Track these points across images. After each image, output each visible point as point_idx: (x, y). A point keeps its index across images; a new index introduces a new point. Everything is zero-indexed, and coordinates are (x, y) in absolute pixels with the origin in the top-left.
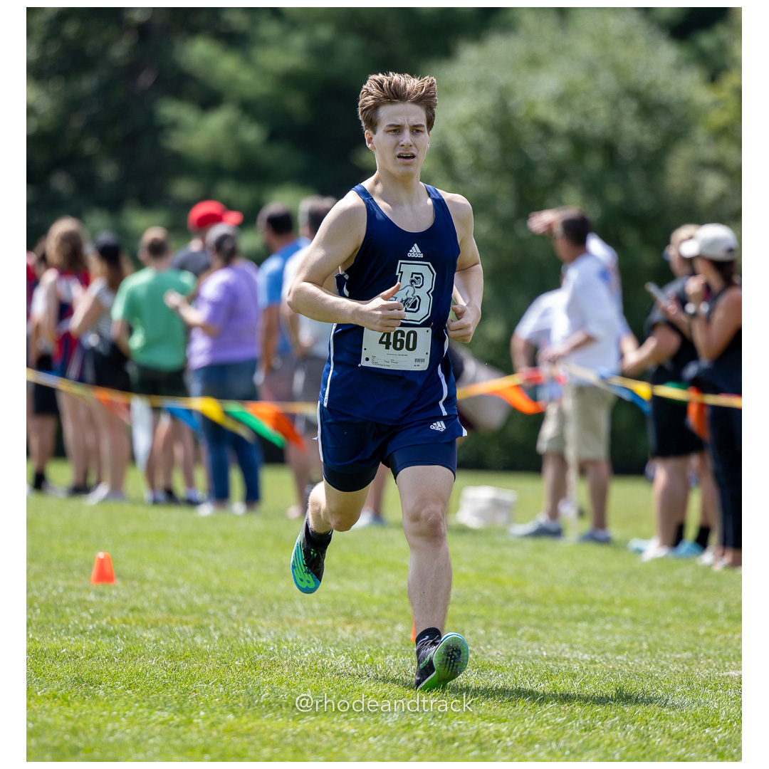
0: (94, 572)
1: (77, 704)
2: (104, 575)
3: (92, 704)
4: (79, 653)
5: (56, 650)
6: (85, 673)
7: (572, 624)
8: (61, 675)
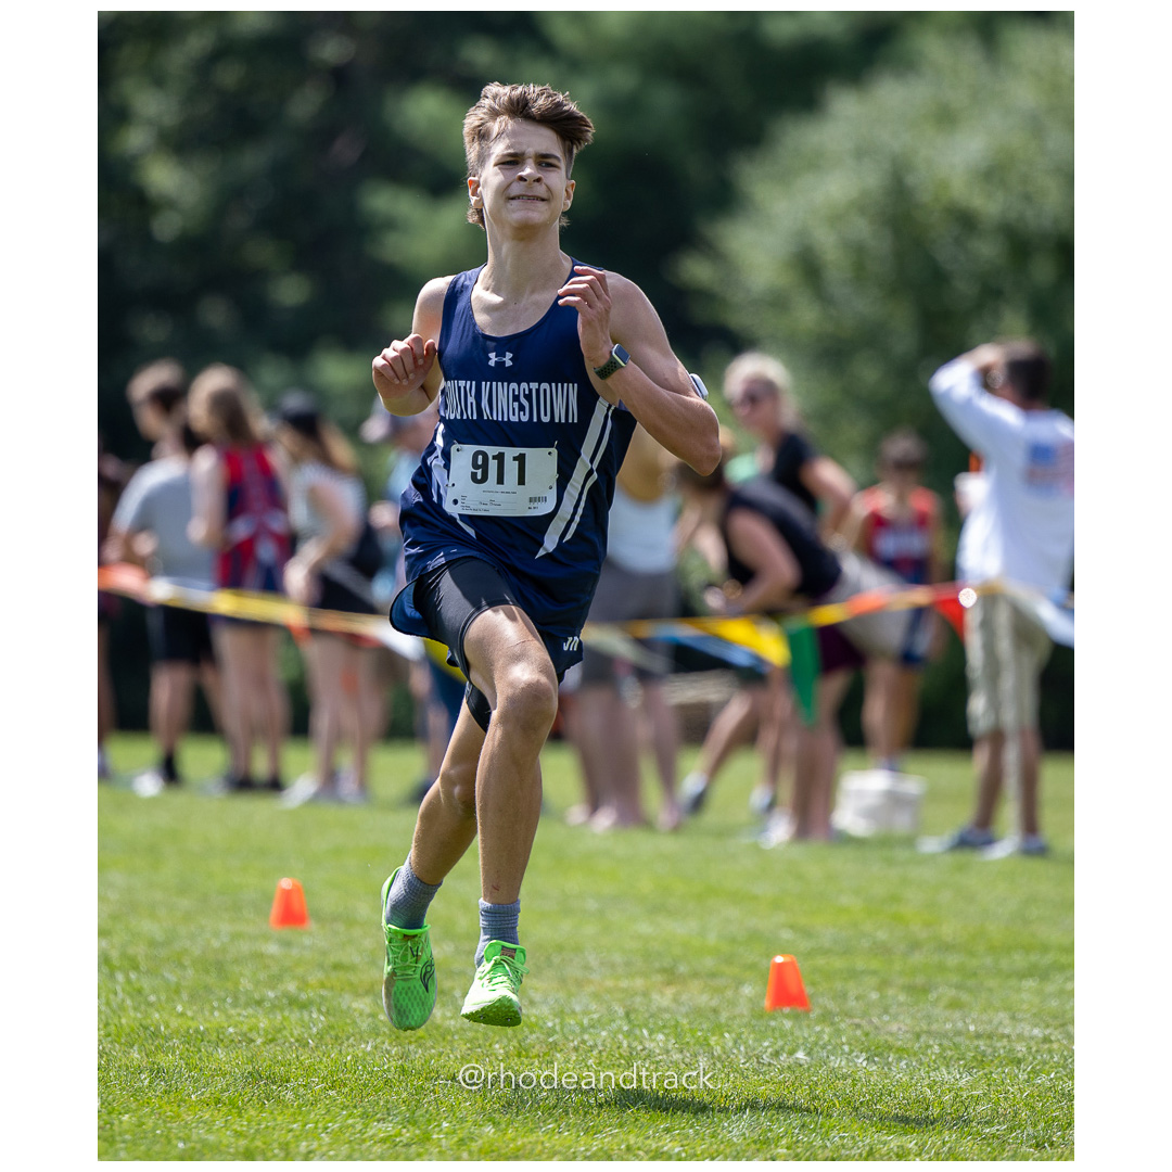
0: (275, 910)
1: (253, 1112)
2: (292, 915)
3: (276, 1112)
4: (253, 1035)
5: (220, 1030)
6: (263, 1065)
7: (1013, 982)
8: (227, 1068)
